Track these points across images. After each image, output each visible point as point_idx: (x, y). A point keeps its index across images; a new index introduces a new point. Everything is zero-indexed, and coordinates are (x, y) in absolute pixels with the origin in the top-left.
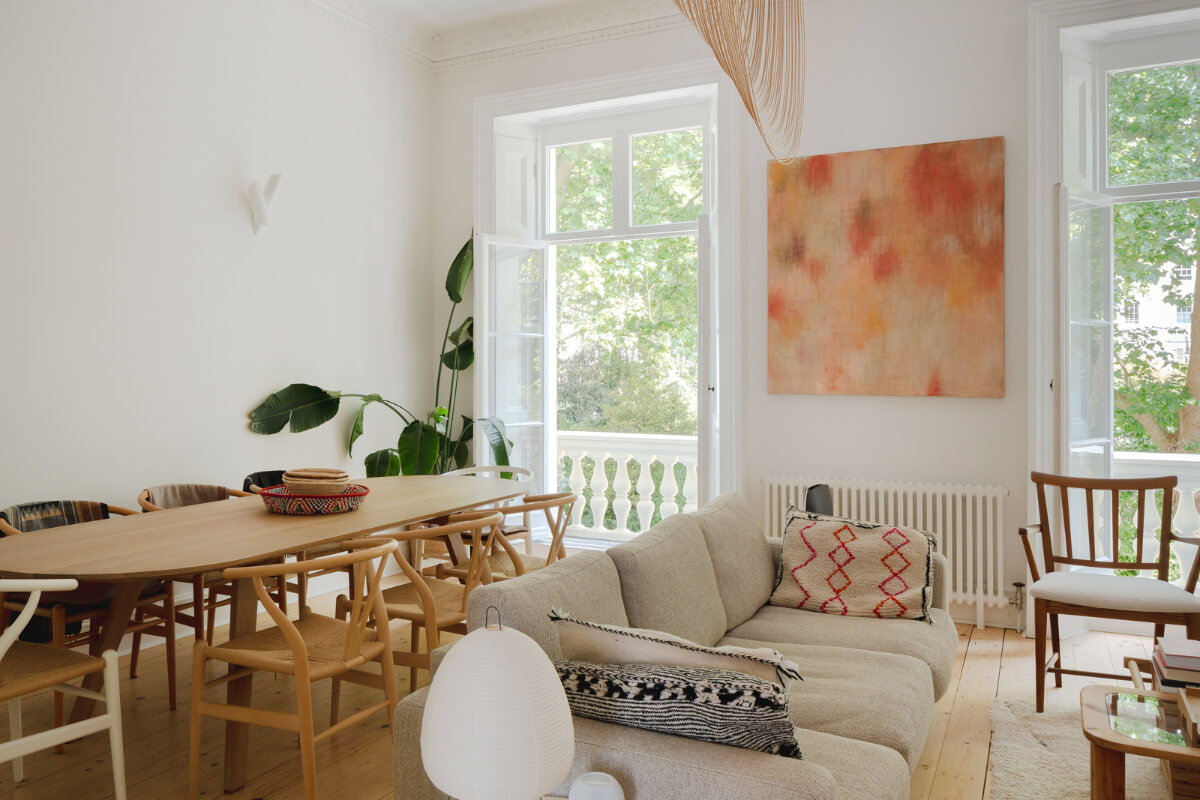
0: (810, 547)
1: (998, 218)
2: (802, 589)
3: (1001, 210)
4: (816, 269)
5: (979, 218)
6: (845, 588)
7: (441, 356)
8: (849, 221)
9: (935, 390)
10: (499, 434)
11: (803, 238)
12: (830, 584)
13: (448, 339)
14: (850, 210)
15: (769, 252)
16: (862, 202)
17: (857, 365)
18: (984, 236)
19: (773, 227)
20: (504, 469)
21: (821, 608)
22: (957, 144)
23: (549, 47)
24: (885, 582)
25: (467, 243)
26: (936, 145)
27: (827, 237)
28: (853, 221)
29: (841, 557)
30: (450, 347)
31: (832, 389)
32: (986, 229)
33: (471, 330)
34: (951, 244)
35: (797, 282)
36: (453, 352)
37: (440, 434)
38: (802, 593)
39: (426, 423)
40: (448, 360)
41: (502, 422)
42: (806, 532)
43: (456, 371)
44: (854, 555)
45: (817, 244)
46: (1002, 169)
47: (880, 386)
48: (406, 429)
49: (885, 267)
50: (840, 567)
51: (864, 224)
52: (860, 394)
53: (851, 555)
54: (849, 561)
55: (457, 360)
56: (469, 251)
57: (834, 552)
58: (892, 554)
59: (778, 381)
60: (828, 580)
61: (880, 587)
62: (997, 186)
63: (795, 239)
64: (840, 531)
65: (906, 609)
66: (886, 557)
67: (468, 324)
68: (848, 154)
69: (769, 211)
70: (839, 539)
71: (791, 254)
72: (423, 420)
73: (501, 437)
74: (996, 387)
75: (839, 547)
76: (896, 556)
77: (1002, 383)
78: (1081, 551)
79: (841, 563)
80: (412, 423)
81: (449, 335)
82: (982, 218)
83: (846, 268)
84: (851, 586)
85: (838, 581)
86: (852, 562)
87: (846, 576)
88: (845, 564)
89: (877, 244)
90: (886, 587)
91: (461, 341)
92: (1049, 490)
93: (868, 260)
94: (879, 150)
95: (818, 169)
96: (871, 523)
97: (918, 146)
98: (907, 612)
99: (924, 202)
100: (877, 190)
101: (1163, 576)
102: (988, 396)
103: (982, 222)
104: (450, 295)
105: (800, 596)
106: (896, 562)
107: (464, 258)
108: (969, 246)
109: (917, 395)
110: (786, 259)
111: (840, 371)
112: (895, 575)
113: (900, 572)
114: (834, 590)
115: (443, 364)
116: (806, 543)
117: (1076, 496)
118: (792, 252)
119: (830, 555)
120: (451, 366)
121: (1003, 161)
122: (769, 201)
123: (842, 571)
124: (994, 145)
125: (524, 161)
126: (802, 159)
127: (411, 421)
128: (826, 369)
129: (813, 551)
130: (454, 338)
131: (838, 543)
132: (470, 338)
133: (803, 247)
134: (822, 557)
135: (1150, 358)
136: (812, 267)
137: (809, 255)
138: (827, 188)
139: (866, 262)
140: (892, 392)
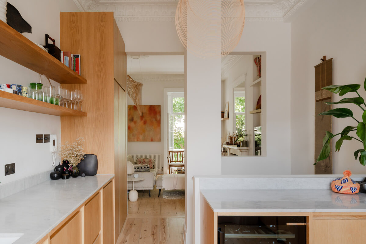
3: (160, 116)
4: (135, 122)
9: (152, 141)
15: (128, 119)
16: (142, 113)
17: (141, 137)
18: (158, 119)
19: (129, 116)
22: (155, 105)
26: (152, 105)
27: (137, 118)
28: (141, 116)
31: (138, 141)
32: (158, 118)
34: (154, 120)
35: (132, 124)
47: (144, 140)
49: (145, 123)
52: (142, 141)
59: (129, 139)
62: (160, 112)
63: (132, 118)
64: (144, 159)
71: (132, 120)
77: (160, 140)
78: (174, 160)
82: (158, 116)
83: (140, 123)
89: (144, 119)
92: (171, 153)
94: (144, 105)
95: (135, 107)
96: (147, 158)
99: (150, 114)
100: (144, 111)
101: (182, 162)
106: (150, 163)
108: (156, 120)
109: (149, 141)
111: (139, 138)
117: (174, 153)
121: (160, 109)
124: (159, 106)
126: (133, 105)
128: (137, 138)
135: (181, 132)
137: (134, 120)
138: (137, 110)
139: (142, 122)
140: (146, 141)
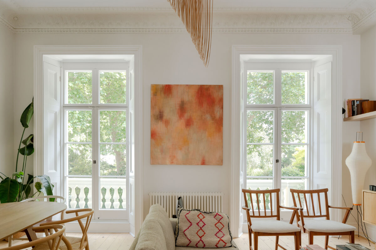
0: (189, 221)
1: (222, 111)
2: (188, 239)
3: (222, 108)
4: (167, 123)
5: (216, 110)
6: (203, 235)
7: (19, 150)
8: (178, 107)
9: (203, 163)
10: (48, 182)
11: (163, 112)
12: (198, 235)
13: (22, 143)
14: (178, 104)
15: (151, 116)
16: (182, 101)
17: (180, 155)
18: (218, 115)
19: (153, 107)
20: (50, 196)
21: (196, 245)
22: (210, 86)
23: (67, 31)
24: (217, 233)
25: (30, 104)
26: (204, 85)
27: (170, 113)
28: (179, 108)
29: (201, 224)
30: (23, 146)
31: (172, 163)
32: (218, 113)
33: (32, 140)
34: (208, 117)
35: (160, 127)
36: (25, 147)
37: (20, 183)
38: (188, 241)
39: (12, 178)
40: (22, 151)
41: (49, 177)
42: (187, 216)
43: (26, 156)
44: (206, 223)
45: (167, 115)
46: (222, 95)
47: (187, 162)
48: (2, 181)
49: (189, 123)
50: (201, 228)
51: (182, 109)
52: (181, 164)
53: (204, 224)
54: (204, 226)
55: (26, 152)
56: (31, 107)
57: (199, 223)
58: (218, 223)
59: (154, 160)
60: (197, 233)
61: (215, 235)
62: (221, 100)
63: (160, 112)
64: (199, 215)
65: (226, 244)
66: (216, 224)
67: (31, 137)
68: (177, 85)
69: (151, 102)
70: (199, 218)
71: (159, 117)
72: (11, 177)
73: (49, 184)
74: (220, 162)
75: (200, 221)
76: (219, 224)
77: (222, 161)
79: (201, 227)
80: (5, 179)
81: (22, 141)
82: (217, 109)
83: (177, 124)
84: (205, 234)
85: (201, 233)
86: (205, 226)
87: (203, 231)
88: (203, 227)
89: (186, 116)
90: (218, 235)
91: (28, 144)
93: (183, 120)
94: (187, 85)
95: (168, 89)
97: (199, 85)
98: (226, 245)
99: (200, 103)
100: (186, 98)
101: (279, 219)
102: (218, 165)
103: (217, 111)
104: (22, 124)
105: (188, 242)
106: (220, 226)
107: (29, 109)
108: (213, 118)
109: (198, 165)
110: (157, 118)
111: (175, 157)
112: (220, 230)
113: (221, 229)
114: (200, 237)
115: (19, 153)
116: (188, 220)
117: (254, 196)
118: (159, 116)
119: (197, 224)
120: (23, 154)
121: (223, 92)
122: (151, 98)
123: (202, 229)
124: (220, 87)
125: (56, 75)
126: (162, 85)
127: (4, 178)
128: (170, 156)
129: (191, 223)
130: (25, 142)
131: (199, 220)
132: (31, 143)
133: (163, 115)
134: (194, 225)
136: (166, 122)
137: (165, 118)
138: (170, 96)
140: (190, 164)
